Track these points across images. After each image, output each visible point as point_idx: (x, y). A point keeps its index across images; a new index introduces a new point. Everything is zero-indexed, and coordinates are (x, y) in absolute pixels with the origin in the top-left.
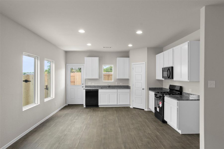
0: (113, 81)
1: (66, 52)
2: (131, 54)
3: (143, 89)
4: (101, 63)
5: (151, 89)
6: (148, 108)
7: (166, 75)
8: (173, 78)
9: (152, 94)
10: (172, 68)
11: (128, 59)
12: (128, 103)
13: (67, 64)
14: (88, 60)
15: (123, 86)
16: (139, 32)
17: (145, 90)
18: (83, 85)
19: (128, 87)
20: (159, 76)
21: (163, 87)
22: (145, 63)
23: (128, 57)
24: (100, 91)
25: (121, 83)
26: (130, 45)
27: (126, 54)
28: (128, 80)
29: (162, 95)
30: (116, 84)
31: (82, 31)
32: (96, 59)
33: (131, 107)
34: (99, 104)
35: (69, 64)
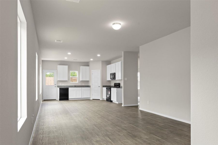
0: (77, 82)
1: (42, 61)
2: (91, 64)
3: (99, 87)
4: (69, 69)
5: (104, 86)
6: (102, 98)
7: (112, 77)
8: (115, 79)
9: (105, 89)
10: (115, 73)
11: (88, 67)
12: (89, 97)
13: (43, 70)
14: (60, 67)
15: (85, 86)
16: (99, 55)
17: (100, 87)
18: (55, 86)
19: (88, 86)
20: (109, 79)
21: (111, 85)
22: (100, 70)
23: (88, 66)
24: (70, 89)
25: (83, 84)
26: (92, 60)
27: (87, 64)
28: (88, 81)
29: (110, 88)
30: (80, 85)
31: (69, 53)
32: (66, 67)
33: (91, 99)
34: (69, 98)
35: (45, 70)
